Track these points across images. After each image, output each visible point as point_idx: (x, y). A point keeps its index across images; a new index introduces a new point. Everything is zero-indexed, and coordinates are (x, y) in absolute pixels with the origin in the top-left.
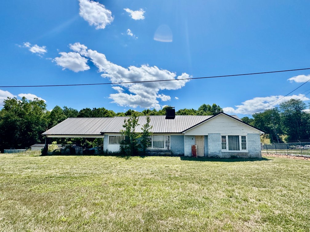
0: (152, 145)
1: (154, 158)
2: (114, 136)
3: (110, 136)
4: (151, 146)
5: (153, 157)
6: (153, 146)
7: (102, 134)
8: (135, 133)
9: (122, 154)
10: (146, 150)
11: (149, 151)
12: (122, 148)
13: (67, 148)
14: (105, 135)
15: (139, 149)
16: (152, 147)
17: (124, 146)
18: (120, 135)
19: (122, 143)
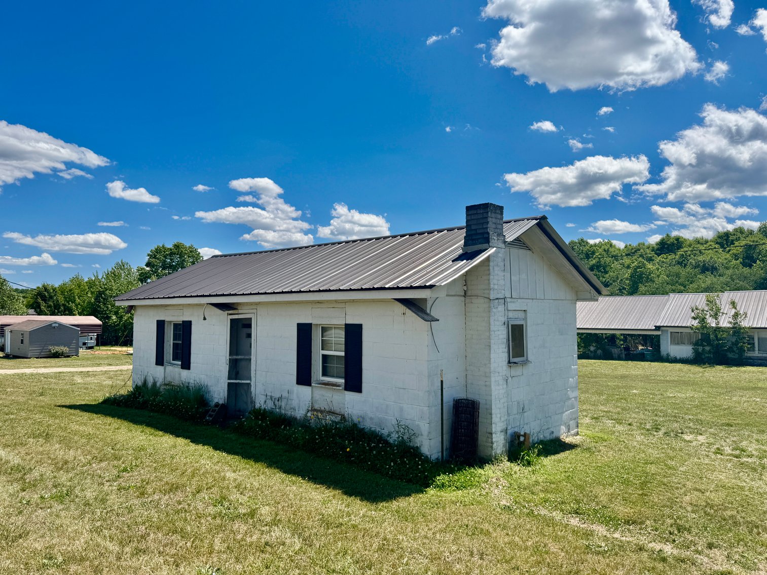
0: (757, 349)
1: (760, 369)
2: (680, 331)
3: (671, 332)
4: (754, 350)
5: (758, 367)
6: (759, 350)
7: (658, 328)
8: (721, 328)
9: (697, 360)
10: (744, 357)
11: (750, 358)
12: (696, 351)
13: (598, 350)
14: (662, 330)
15: (730, 355)
16: (757, 352)
17: (700, 349)
18: (689, 330)
19: (696, 344)
